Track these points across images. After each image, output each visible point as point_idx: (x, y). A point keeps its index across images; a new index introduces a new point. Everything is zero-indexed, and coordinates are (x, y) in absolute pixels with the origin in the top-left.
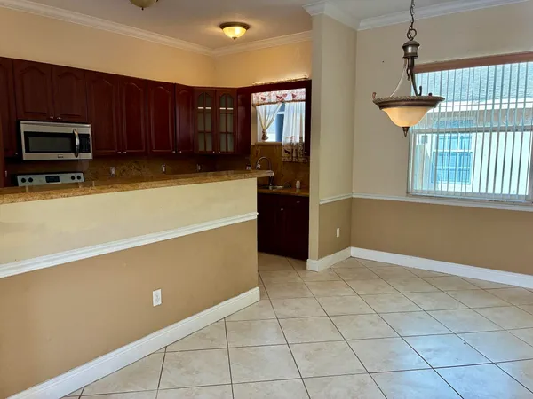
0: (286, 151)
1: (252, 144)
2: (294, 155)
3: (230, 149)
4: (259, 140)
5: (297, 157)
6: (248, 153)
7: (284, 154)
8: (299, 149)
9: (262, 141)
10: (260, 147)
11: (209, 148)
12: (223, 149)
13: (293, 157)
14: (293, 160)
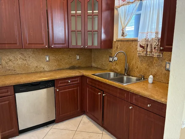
0: (141, 46)
1: (115, 40)
2: (149, 50)
3: (96, 44)
4: (120, 37)
5: (151, 52)
6: (111, 47)
7: (139, 49)
8: (154, 44)
9: (122, 38)
10: (119, 43)
11: (79, 43)
12: (90, 44)
13: (147, 52)
14: (146, 54)
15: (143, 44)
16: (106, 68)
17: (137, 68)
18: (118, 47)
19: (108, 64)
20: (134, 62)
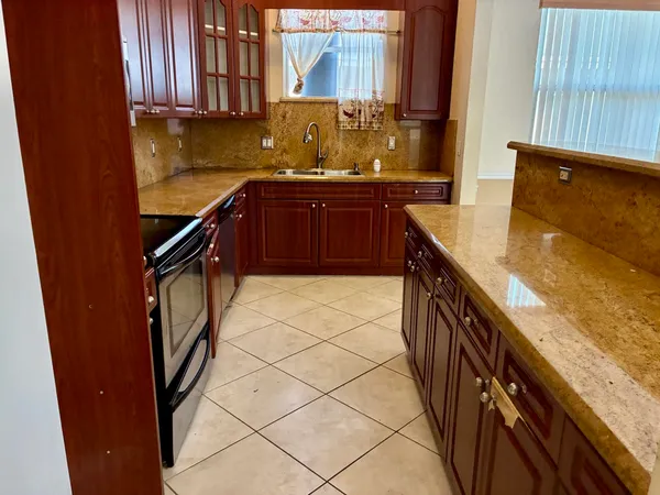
0: (346, 113)
2: (362, 119)
3: (255, 108)
7: (343, 118)
10: (290, 106)
13: (360, 123)
14: (359, 127)
15: (349, 109)
16: (252, 164)
17: (337, 153)
18: (288, 115)
19: (257, 156)
20: (329, 143)
